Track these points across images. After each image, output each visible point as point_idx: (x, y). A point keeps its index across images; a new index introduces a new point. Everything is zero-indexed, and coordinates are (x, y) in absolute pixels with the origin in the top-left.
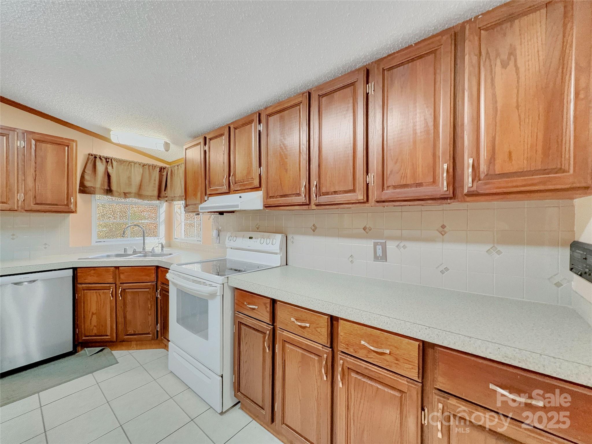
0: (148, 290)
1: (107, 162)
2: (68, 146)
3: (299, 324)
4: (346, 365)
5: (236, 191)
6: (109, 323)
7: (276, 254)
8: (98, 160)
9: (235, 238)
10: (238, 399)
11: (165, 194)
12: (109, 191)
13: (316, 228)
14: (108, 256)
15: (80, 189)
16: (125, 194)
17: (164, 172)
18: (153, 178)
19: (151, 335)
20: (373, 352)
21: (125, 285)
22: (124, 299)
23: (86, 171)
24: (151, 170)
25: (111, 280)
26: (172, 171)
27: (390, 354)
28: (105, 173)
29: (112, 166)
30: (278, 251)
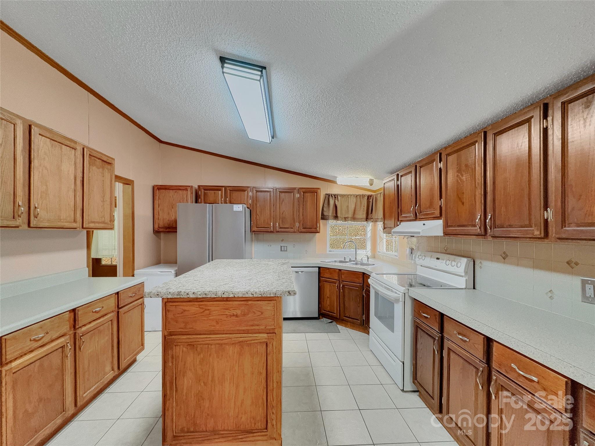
0: (358, 289)
1: (335, 197)
2: (316, 193)
3: (461, 337)
4: (498, 381)
5: (421, 219)
6: (335, 305)
7: (462, 276)
8: (330, 197)
9: (423, 258)
10: (418, 389)
11: (372, 216)
12: (336, 217)
13: (507, 256)
14: (335, 261)
15: (321, 217)
16: (345, 218)
17: (370, 199)
18: (363, 205)
19: (359, 321)
20: (522, 377)
21: (344, 282)
22: (344, 292)
23: (324, 205)
24: (362, 199)
25: (337, 278)
26: (376, 197)
27: (538, 382)
28: (334, 205)
29: (338, 200)
30: (463, 274)
